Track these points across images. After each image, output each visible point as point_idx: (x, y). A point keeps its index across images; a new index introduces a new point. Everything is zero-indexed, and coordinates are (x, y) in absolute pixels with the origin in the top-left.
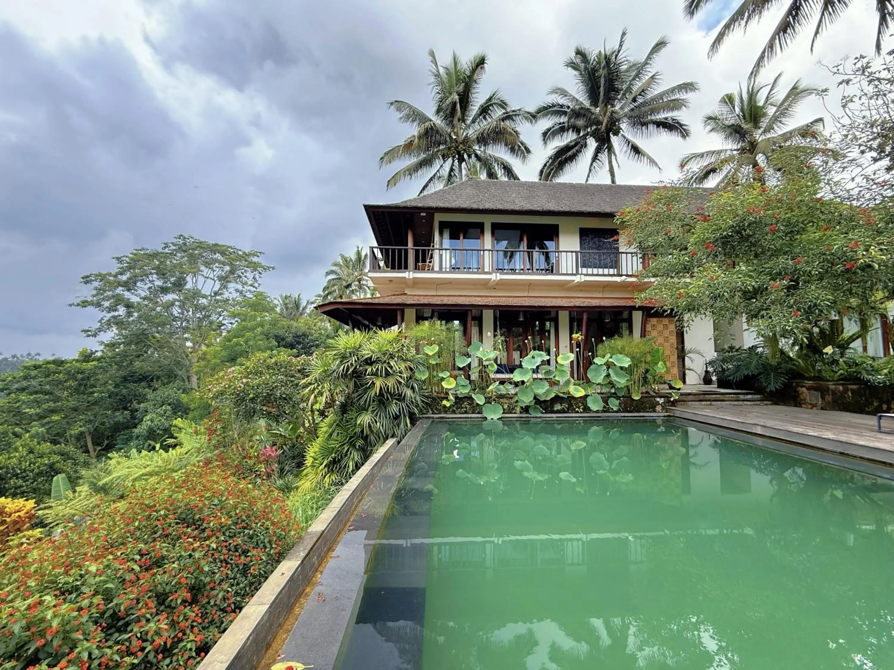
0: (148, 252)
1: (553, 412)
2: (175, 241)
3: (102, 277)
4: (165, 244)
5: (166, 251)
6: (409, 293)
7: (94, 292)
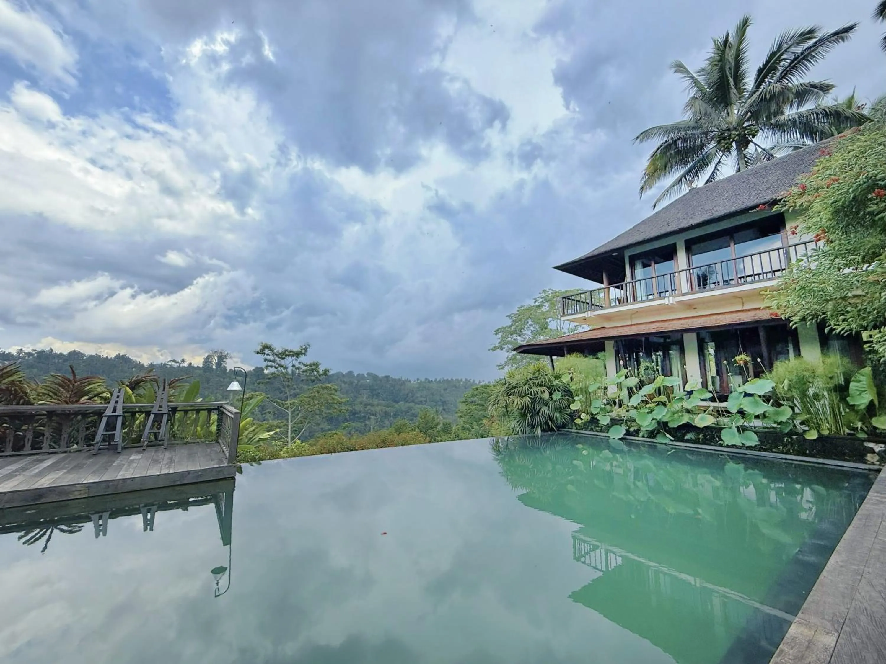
0: (525, 307)
1: (682, 440)
2: (540, 295)
3: (503, 330)
4: (535, 299)
5: (537, 304)
6: (607, 326)
7: (499, 340)
